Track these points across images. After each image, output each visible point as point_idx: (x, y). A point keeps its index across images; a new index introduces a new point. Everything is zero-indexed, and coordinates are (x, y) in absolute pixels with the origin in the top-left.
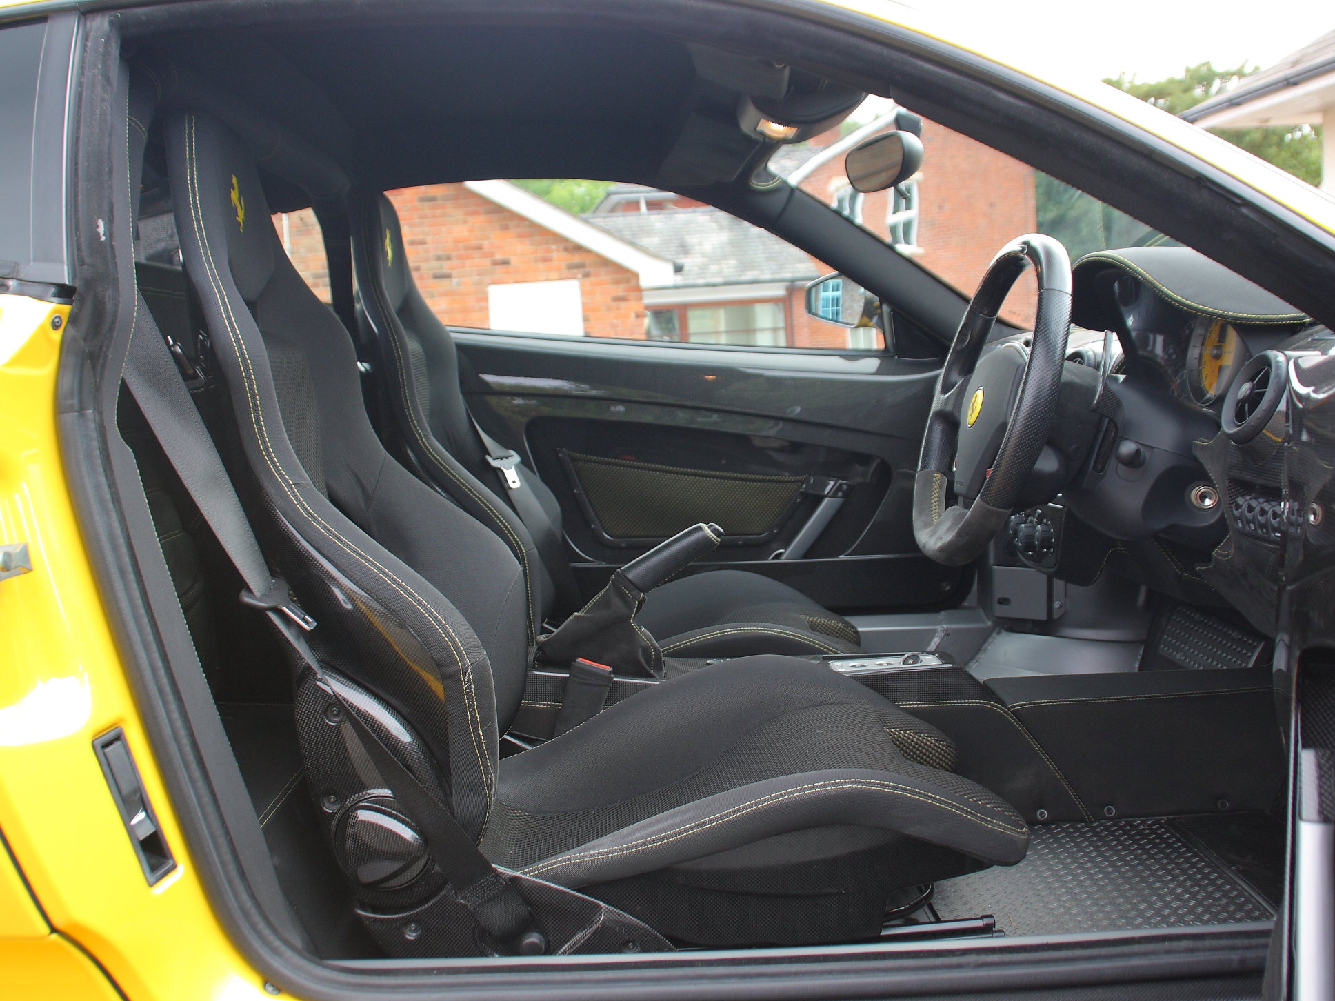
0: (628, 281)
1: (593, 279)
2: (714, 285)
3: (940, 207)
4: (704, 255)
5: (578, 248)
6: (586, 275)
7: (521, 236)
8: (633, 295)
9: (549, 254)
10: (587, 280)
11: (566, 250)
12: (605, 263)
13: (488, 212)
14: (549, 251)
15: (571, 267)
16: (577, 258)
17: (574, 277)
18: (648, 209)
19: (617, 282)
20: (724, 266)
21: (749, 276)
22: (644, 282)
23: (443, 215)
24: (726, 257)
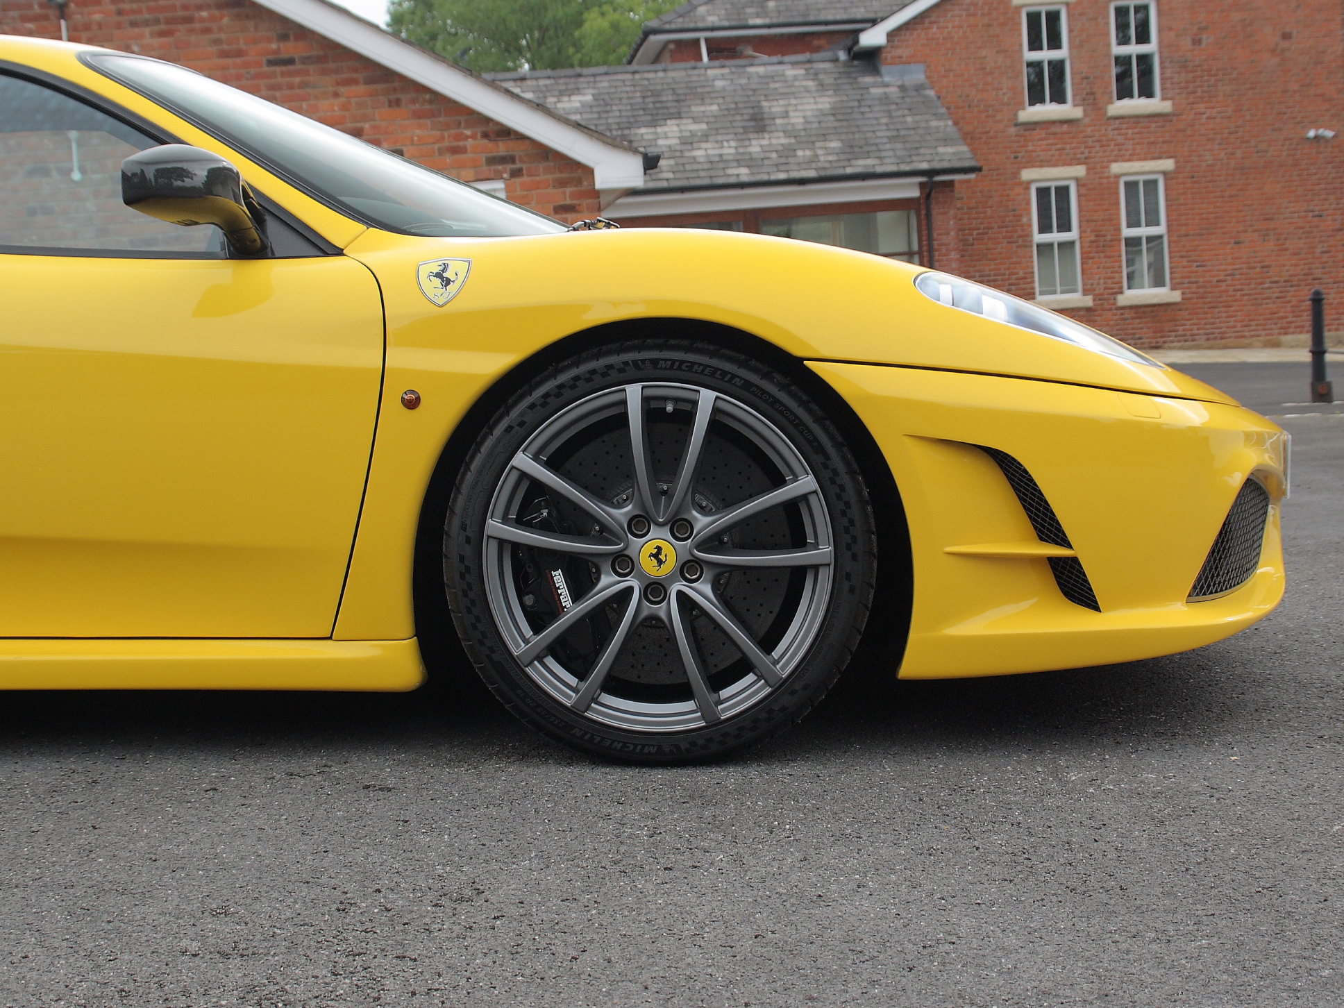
0: (579, 181)
1: (525, 179)
2: (802, 182)
3: (1197, 42)
4: (787, 133)
5: (506, 133)
6: (516, 173)
7: (418, 115)
8: (586, 202)
9: (461, 143)
10: (518, 180)
11: (485, 135)
12: (545, 153)
13: (370, 81)
14: (460, 137)
15: (491, 161)
16: (502, 148)
17: (497, 177)
18: (711, 58)
19: (562, 183)
20: (820, 152)
21: (860, 165)
22: (601, 182)
23: (303, 85)
24: (824, 137)
